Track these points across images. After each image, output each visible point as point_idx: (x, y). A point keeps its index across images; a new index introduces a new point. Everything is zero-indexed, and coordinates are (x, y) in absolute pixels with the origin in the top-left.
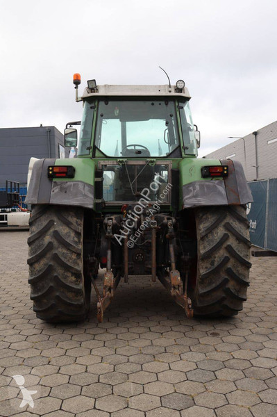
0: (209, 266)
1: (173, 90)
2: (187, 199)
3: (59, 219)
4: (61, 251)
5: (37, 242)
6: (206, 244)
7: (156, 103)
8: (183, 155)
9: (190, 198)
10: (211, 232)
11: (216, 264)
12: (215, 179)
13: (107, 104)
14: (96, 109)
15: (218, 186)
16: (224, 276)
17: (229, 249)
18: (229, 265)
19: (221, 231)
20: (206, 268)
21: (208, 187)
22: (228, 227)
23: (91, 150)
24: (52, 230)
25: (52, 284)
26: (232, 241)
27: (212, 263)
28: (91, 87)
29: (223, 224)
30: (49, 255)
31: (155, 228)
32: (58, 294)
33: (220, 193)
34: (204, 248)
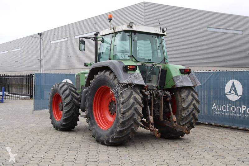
0: (187, 112)
1: (161, 31)
2: (178, 83)
3: (134, 91)
4: (137, 106)
5: (127, 102)
6: (186, 103)
7: (154, 36)
8: (166, 63)
9: (179, 83)
10: (187, 98)
11: (190, 111)
12: (185, 74)
13: (135, 35)
14: (131, 37)
15: (188, 78)
16: (191, 116)
17: (194, 105)
18: (194, 112)
19: (190, 98)
20: (186, 113)
21: (184, 78)
22: (192, 96)
23: (131, 57)
24: (132, 96)
25: (132, 123)
26: (194, 102)
27: (188, 111)
28: (131, 25)
29: (190, 94)
30: (133, 108)
31: (163, 96)
32: (133, 127)
33: (189, 81)
34: (185, 104)
